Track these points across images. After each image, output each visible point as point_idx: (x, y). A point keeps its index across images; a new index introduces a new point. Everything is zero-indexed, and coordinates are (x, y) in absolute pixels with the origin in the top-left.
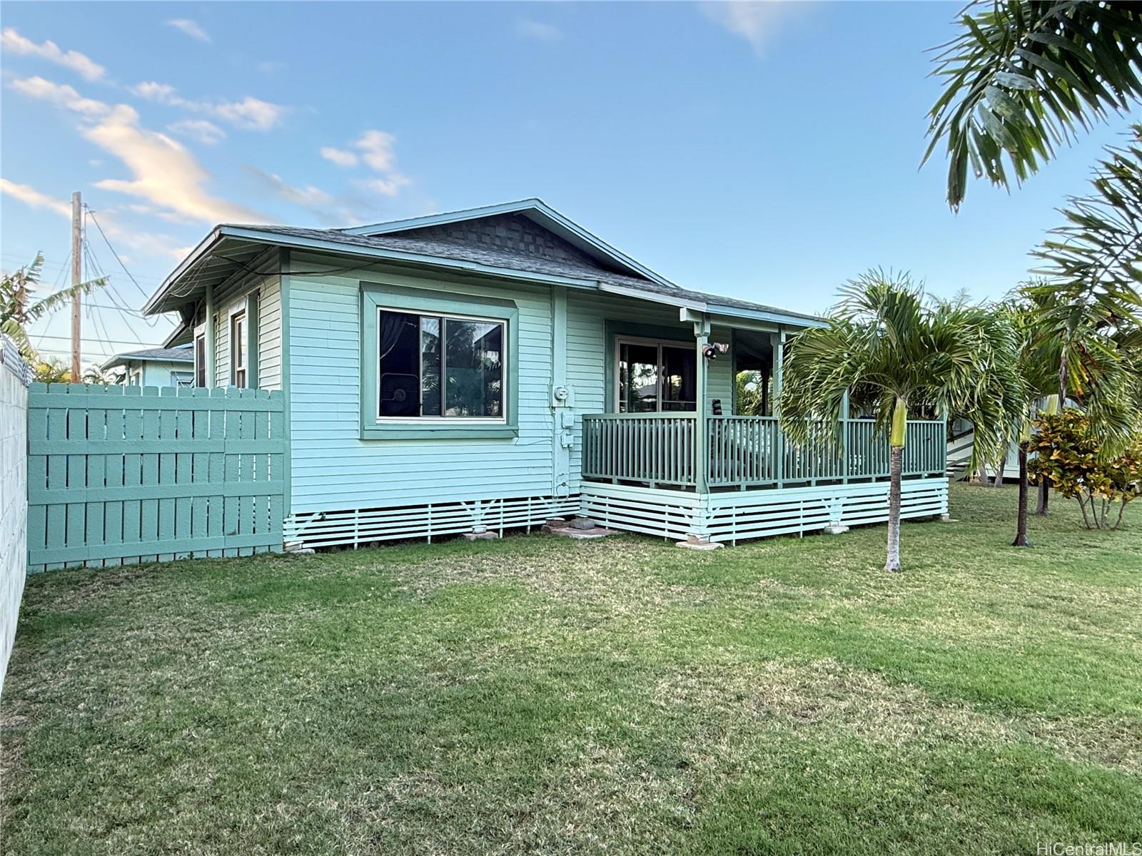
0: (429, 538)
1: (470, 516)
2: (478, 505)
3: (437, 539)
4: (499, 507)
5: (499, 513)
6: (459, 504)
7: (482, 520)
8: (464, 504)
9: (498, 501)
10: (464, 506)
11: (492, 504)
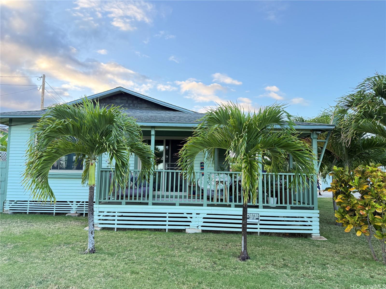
0: (54, 213)
1: (71, 207)
2: (75, 203)
3: (57, 214)
4: (83, 205)
5: (83, 207)
6: (66, 202)
7: (76, 209)
8: (68, 202)
9: (83, 202)
10: (69, 203)
11: (81, 203)
